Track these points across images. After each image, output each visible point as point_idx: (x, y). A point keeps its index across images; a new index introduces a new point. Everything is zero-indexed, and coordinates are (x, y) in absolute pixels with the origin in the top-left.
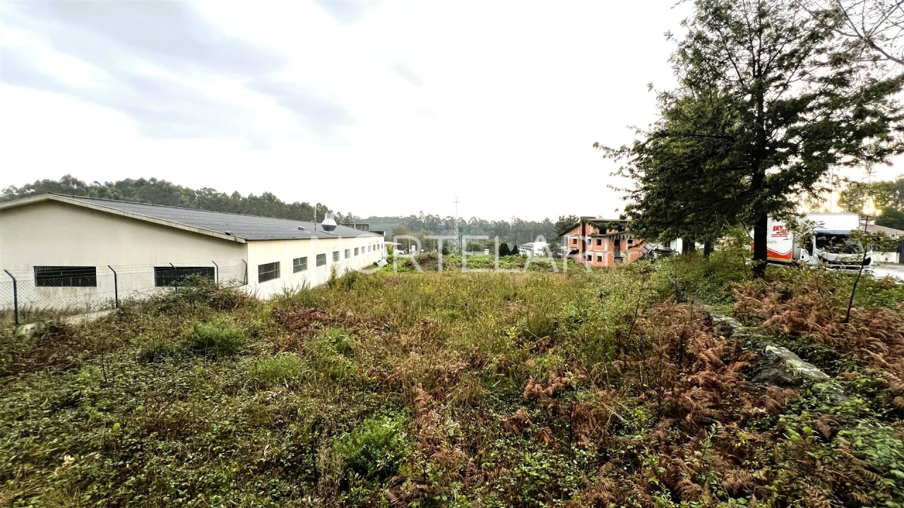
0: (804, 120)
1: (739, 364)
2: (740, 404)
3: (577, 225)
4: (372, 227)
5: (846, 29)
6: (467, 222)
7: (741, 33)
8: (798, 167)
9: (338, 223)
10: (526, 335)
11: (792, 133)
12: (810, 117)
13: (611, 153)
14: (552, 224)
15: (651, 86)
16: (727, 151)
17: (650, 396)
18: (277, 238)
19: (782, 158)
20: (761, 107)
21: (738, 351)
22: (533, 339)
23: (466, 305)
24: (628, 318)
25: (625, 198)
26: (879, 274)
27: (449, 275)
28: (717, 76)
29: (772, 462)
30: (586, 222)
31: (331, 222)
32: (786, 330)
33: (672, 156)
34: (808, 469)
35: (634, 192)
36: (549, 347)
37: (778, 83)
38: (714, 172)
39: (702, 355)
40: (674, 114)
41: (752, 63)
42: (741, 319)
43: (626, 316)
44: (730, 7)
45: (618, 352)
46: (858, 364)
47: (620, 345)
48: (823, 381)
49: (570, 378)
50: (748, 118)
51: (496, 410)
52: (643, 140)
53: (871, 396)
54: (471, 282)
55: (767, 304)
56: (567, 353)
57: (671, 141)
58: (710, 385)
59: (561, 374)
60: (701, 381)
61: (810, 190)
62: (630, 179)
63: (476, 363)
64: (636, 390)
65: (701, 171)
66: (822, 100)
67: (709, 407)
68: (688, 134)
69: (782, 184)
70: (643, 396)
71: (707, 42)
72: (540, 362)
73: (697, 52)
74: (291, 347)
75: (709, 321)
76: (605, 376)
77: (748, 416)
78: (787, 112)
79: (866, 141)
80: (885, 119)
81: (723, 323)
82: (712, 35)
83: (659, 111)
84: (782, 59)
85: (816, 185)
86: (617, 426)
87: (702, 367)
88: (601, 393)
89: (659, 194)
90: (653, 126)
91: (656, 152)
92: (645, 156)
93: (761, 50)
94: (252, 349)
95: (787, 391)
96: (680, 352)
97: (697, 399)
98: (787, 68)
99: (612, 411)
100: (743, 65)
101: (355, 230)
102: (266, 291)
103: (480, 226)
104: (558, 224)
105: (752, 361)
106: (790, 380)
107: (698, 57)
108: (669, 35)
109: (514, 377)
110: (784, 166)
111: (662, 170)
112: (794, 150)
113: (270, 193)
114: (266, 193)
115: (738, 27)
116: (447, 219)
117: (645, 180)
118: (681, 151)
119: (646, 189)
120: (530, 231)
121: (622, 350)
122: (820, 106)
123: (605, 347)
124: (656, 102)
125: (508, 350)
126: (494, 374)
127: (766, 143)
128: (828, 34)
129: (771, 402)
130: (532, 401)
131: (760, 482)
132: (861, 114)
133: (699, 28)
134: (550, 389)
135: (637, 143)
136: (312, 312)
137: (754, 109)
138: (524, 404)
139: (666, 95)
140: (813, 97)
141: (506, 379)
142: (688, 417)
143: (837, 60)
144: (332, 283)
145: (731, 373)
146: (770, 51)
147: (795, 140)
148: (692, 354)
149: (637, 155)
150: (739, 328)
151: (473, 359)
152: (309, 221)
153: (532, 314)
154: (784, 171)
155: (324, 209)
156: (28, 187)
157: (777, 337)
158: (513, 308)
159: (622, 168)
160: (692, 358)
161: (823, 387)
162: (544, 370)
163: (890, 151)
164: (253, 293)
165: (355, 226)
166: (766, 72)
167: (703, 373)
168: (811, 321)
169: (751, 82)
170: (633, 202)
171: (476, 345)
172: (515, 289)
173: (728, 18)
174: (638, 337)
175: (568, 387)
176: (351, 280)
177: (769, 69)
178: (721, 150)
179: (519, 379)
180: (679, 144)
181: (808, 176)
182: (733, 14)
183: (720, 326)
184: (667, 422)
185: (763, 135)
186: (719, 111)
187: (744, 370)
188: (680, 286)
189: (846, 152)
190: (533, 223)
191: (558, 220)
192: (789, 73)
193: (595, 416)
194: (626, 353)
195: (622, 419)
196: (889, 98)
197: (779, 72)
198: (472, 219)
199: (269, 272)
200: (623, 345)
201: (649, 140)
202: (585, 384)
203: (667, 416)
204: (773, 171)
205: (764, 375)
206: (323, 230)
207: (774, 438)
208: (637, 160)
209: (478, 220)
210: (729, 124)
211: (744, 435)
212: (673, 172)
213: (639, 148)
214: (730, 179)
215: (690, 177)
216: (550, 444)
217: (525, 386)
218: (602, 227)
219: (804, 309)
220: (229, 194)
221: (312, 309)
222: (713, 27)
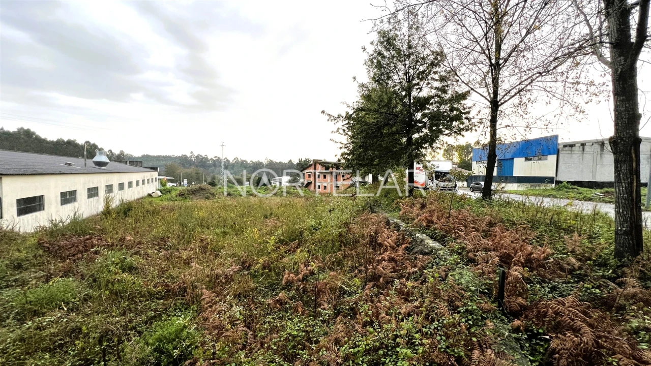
0: (429, 109)
1: (404, 246)
2: (406, 268)
3: (311, 165)
4: (144, 164)
5: (446, 63)
7: (401, 56)
8: (426, 135)
9: (110, 160)
10: (281, 241)
11: (424, 116)
12: (432, 108)
13: (332, 118)
14: (293, 164)
15: (355, 78)
16: (395, 123)
17: (360, 271)
19: (419, 130)
20: (410, 99)
21: (403, 238)
22: (287, 244)
23: (234, 223)
24: (346, 224)
25: (341, 148)
26: (460, 192)
27: (218, 202)
28: (389, 78)
29: (422, 296)
30: (318, 162)
31: (104, 159)
32: (425, 224)
33: (366, 124)
34: (437, 296)
35: (346, 145)
36: (297, 248)
37: (417, 87)
38: (389, 135)
39: (386, 243)
40: (367, 98)
41: (406, 73)
42: (403, 221)
43: (345, 223)
44: (395, 39)
45: (341, 246)
46: (455, 239)
47: (342, 242)
48: (441, 249)
49: (314, 266)
50: (404, 104)
51: (263, 297)
52: (351, 112)
53: (460, 254)
54: (237, 206)
55: (416, 210)
56: (309, 251)
57: (366, 114)
58: (391, 260)
59: (307, 264)
60: (386, 258)
61: (432, 147)
62: (343, 136)
63: (245, 266)
64: (353, 268)
65: (382, 133)
66: (437, 99)
67: (391, 272)
68: (375, 111)
69: (420, 143)
70: (356, 271)
71: (384, 57)
72: (292, 259)
73: (379, 62)
74: (66, 273)
75: (388, 223)
76: (333, 262)
77: (409, 274)
78: (422, 103)
79: (454, 123)
80: (461, 113)
81: (395, 223)
82: (386, 53)
83: (358, 95)
84: (419, 74)
85: (434, 145)
86: (343, 292)
87: (386, 250)
88: (332, 273)
89: (360, 146)
90: (356, 104)
91: (358, 120)
92: (352, 122)
93: (409, 67)
94: (16, 281)
95: (426, 257)
96: (375, 243)
97: (385, 268)
98: (421, 79)
99: (339, 284)
100: (401, 74)
101: (128, 167)
102: (29, 224)
103: (242, 165)
104: (298, 164)
105: (409, 243)
106: (427, 251)
107: (379, 66)
108: (364, 49)
109: (275, 271)
110: (420, 134)
111: (362, 131)
112: (425, 126)
115: (398, 51)
116: (214, 159)
117: (353, 137)
118: (372, 120)
119: (353, 142)
120: (279, 168)
121: (342, 245)
122: (436, 103)
123: (333, 245)
124: (357, 89)
125: (270, 253)
126: (261, 272)
127: (412, 120)
128: (438, 64)
129: (419, 264)
130: (288, 286)
131: (417, 307)
132: (452, 109)
133: (380, 48)
134: (300, 276)
135: (347, 113)
136: (87, 239)
137: (406, 100)
138: (283, 289)
139: (363, 86)
140: (433, 97)
141: (269, 273)
142: (381, 280)
143: (442, 79)
144: (107, 212)
145: (401, 251)
146: (413, 69)
147: (425, 120)
148: (380, 243)
149: (347, 122)
150: (403, 225)
151: (243, 263)
152: (77, 157)
153: (284, 227)
154: (421, 136)
155: (95, 147)
157: (421, 229)
158: (270, 224)
159: (338, 129)
160: (381, 245)
161: (441, 252)
162: (295, 263)
163: (463, 129)
164: (10, 227)
165: (128, 163)
166: (412, 80)
167: (387, 253)
168: (435, 219)
169: (405, 84)
170: (346, 151)
171: (245, 253)
172: (271, 209)
173: (394, 45)
174: (351, 236)
175: (312, 273)
176: (127, 209)
177: (413, 79)
178: (391, 122)
179: (278, 273)
180: (370, 116)
181: (431, 140)
182: (396, 43)
183: (394, 225)
184: (370, 284)
185: (411, 115)
186: (390, 99)
187: (406, 248)
188: (372, 203)
189: (446, 129)
190: (280, 163)
191: (298, 161)
192: (422, 83)
193: (330, 288)
194: (345, 246)
195: (345, 288)
196: (462, 102)
197: (418, 81)
199: (29, 205)
200: (343, 242)
201: (354, 112)
202: (321, 270)
203: (370, 281)
204: (416, 136)
205: (415, 250)
206: (94, 165)
207: (422, 283)
208: (347, 124)
209: (240, 160)
210: (395, 107)
211: (409, 284)
212: (367, 133)
213: (348, 117)
214: (396, 139)
215: (376, 137)
216: (302, 313)
217: (283, 276)
218: (326, 166)
219: (431, 212)
221: (88, 237)
222: (387, 50)
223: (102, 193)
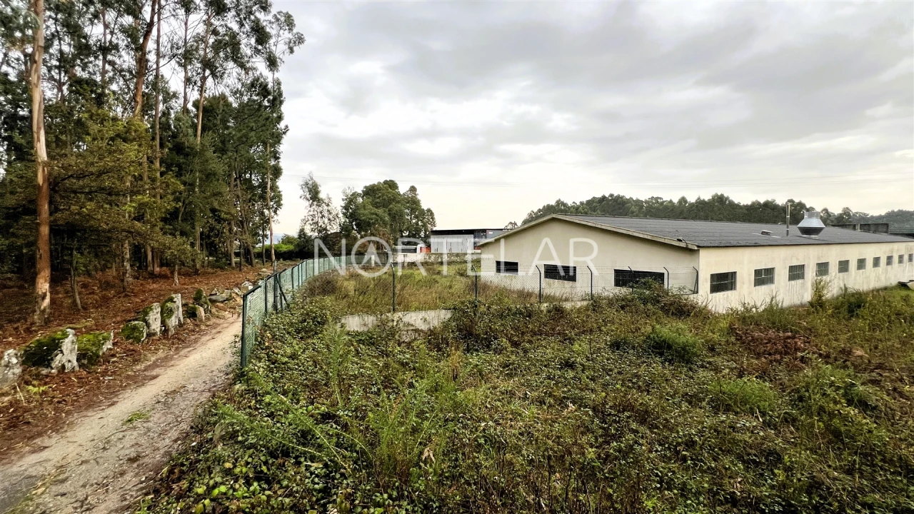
4: (893, 227)
9: (826, 225)
18: (735, 244)
31: (815, 223)
74: (763, 375)
94: (710, 363)
101: (859, 234)
102: (721, 303)
113: (722, 195)
114: (717, 195)
136: (789, 337)
144: (818, 304)
152: (775, 222)
155: (801, 206)
156: (539, 210)
164: (704, 304)
165: (858, 227)
176: (853, 304)
199: (723, 282)
206: (799, 233)
220: (676, 201)
221: (790, 334)
223: (810, 273)
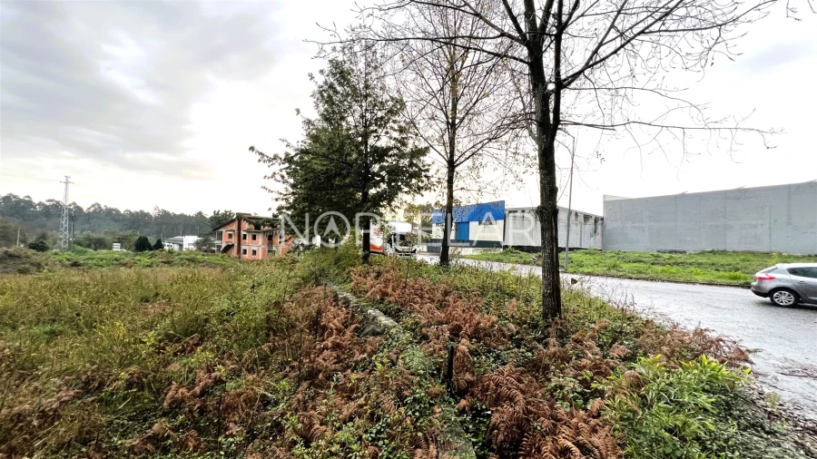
0: (387, 162)
1: (353, 326)
2: (353, 355)
3: (233, 221)
5: (405, 112)
6: (85, 210)
7: (356, 95)
8: (384, 191)
10: (170, 338)
11: (382, 168)
12: (390, 161)
13: (265, 158)
14: (204, 217)
15: (298, 111)
16: (348, 173)
17: (293, 367)
19: (376, 184)
20: (366, 148)
21: (353, 316)
22: (179, 341)
23: (78, 315)
24: (277, 304)
25: (277, 200)
26: (419, 257)
27: (47, 279)
28: (343, 118)
29: (368, 389)
30: (241, 218)
32: (378, 297)
33: (313, 171)
34: (385, 387)
35: (285, 195)
36: (197, 345)
37: (375, 134)
38: (340, 187)
39: (331, 325)
40: (315, 138)
41: (362, 116)
42: (355, 294)
43: (275, 303)
44: (350, 74)
45: (268, 335)
46: (410, 313)
47: (270, 329)
48: (394, 327)
49: (221, 371)
50: (360, 153)
51: (123, 436)
52: (293, 153)
53: (413, 330)
54: (88, 285)
55: (370, 281)
56: (218, 347)
57: (312, 159)
58: (336, 346)
59: (210, 369)
60: (330, 345)
61: (390, 206)
62: (281, 184)
63: (90, 387)
64: (283, 365)
65: (332, 185)
66: (396, 151)
67: (335, 363)
68: (324, 155)
69: (376, 201)
70: (288, 369)
71: (336, 92)
72: (185, 365)
73: (329, 96)
75: (336, 298)
76: (255, 360)
77: (357, 362)
78: (381, 154)
79: (414, 181)
80: (420, 170)
81: (345, 298)
82: (339, 88)
83: (305, 133)
84: (376, 120)
85: (393, 203)
86: (266, 402)
87: (330, 334)
88: (250, 377)
89: (304, 199)
90: (301, 143)
91: (302, 164)
92: (293, 166)
93: (366, 110)
95: (378, 338)
96: (317, 326)
97: (326, 360)
98: (380, 127)
99: (262, 391)
100: (357, 115)
103: (106, 216)
104: (211, 219)
105: (360, 323)
106: (379, 330)
107: (330, 101)
108: (312, 78)
109: (150, 388)
110: (378, 189)
111: (306, 180)
112: (383, 180)
115: (354, 89)
116: (48, 204)
117: (293, 186)
118: (320, 168)
119: (293, 193)
120: (179, 224)
121: (271, 333)
122: (395, 155)
123: (257, 334)
124: (302, 125)
125: (144, 359)
126: (122, 393)
127: (368, 172)
128: (396, 113)
129: (369, 348)
130: (177, 405)
131: (361, 406)
132: (411, 164)
133: (332, 80)
134: (197, 390)
135: (287, 154)
137: (362, 148)
138: (165, 414)
139: (309, 122)
140: (391, 149)
141: (140, 393)
142: (320, 376)
143: (401, 130)
145: (348, 333)
146: (371, 113)
147: (383, 173)
148: (325, 326)
149: (287, 165)
150: (353, 300)
151: (87, 383)
153: (177, 314)
154: (378, 192)
157: (375, 303)
158: (152, 311)
159: (274, 173)
160: (324, 328)
161: (393, 331)
162: (191, 371)
163: (422, 188)
166: (369, 126)
167: (331, 339)
168: (389, 290)
169: (361, 129)
170: (283, 203)
171: (93, 364)
172: (156, 288)
173: (349, 80)
174: (285, 320)
175: (219, 381)
177: (371, 124)
178: (344, 172)
179: (158, 390)
180: (318, 162)
181: (389, 196)
182: (352, 80)
183: (342, 301)
184: (305, 384)
185: (368, 167)
186: (342, 145)
187: (356, 329)
188: (318, 273)
189: (406, 186)
190: (182, 215)
191: (213, 214)
192: (380, 130)
193: (244, 401)
194: (275, 335)
195: (270, 395)
196: (422, 158)
197: (375, 128)
198: (93, 206)
200: (273, 329)
201: (296, 155)
202: (236, 374)
203: (305, 380)
204: (373, 191)
205: (367, 330)
207: (370, 373)
208: (287, 168)
209: (102, 207)
210: (350, 155)
211: (354, 376)
212: (313, 183)
213: (289, 159)
214: (350, 193)
215: (324, 189)
216: (194, 447)
217: (166, 394)
218: (257, 224)
219: (387, 281)
222: (340, 84)
